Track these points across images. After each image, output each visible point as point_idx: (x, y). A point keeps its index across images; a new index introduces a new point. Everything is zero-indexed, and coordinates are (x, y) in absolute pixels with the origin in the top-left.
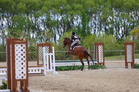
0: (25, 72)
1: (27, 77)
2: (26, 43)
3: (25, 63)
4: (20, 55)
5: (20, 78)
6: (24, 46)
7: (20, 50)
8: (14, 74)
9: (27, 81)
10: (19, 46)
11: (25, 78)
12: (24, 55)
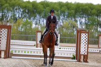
0: (86, 51)
1: (87, 54)
2: (88, 33)
3: (86, 45)
4: (84, 40)
5: (83, 53)
6: (87, 34)
7: (84, 37)
8: (80, 51)
9: (87, 56)
10: (84, 34)
11: (86, 54)
12: (87, 40)
